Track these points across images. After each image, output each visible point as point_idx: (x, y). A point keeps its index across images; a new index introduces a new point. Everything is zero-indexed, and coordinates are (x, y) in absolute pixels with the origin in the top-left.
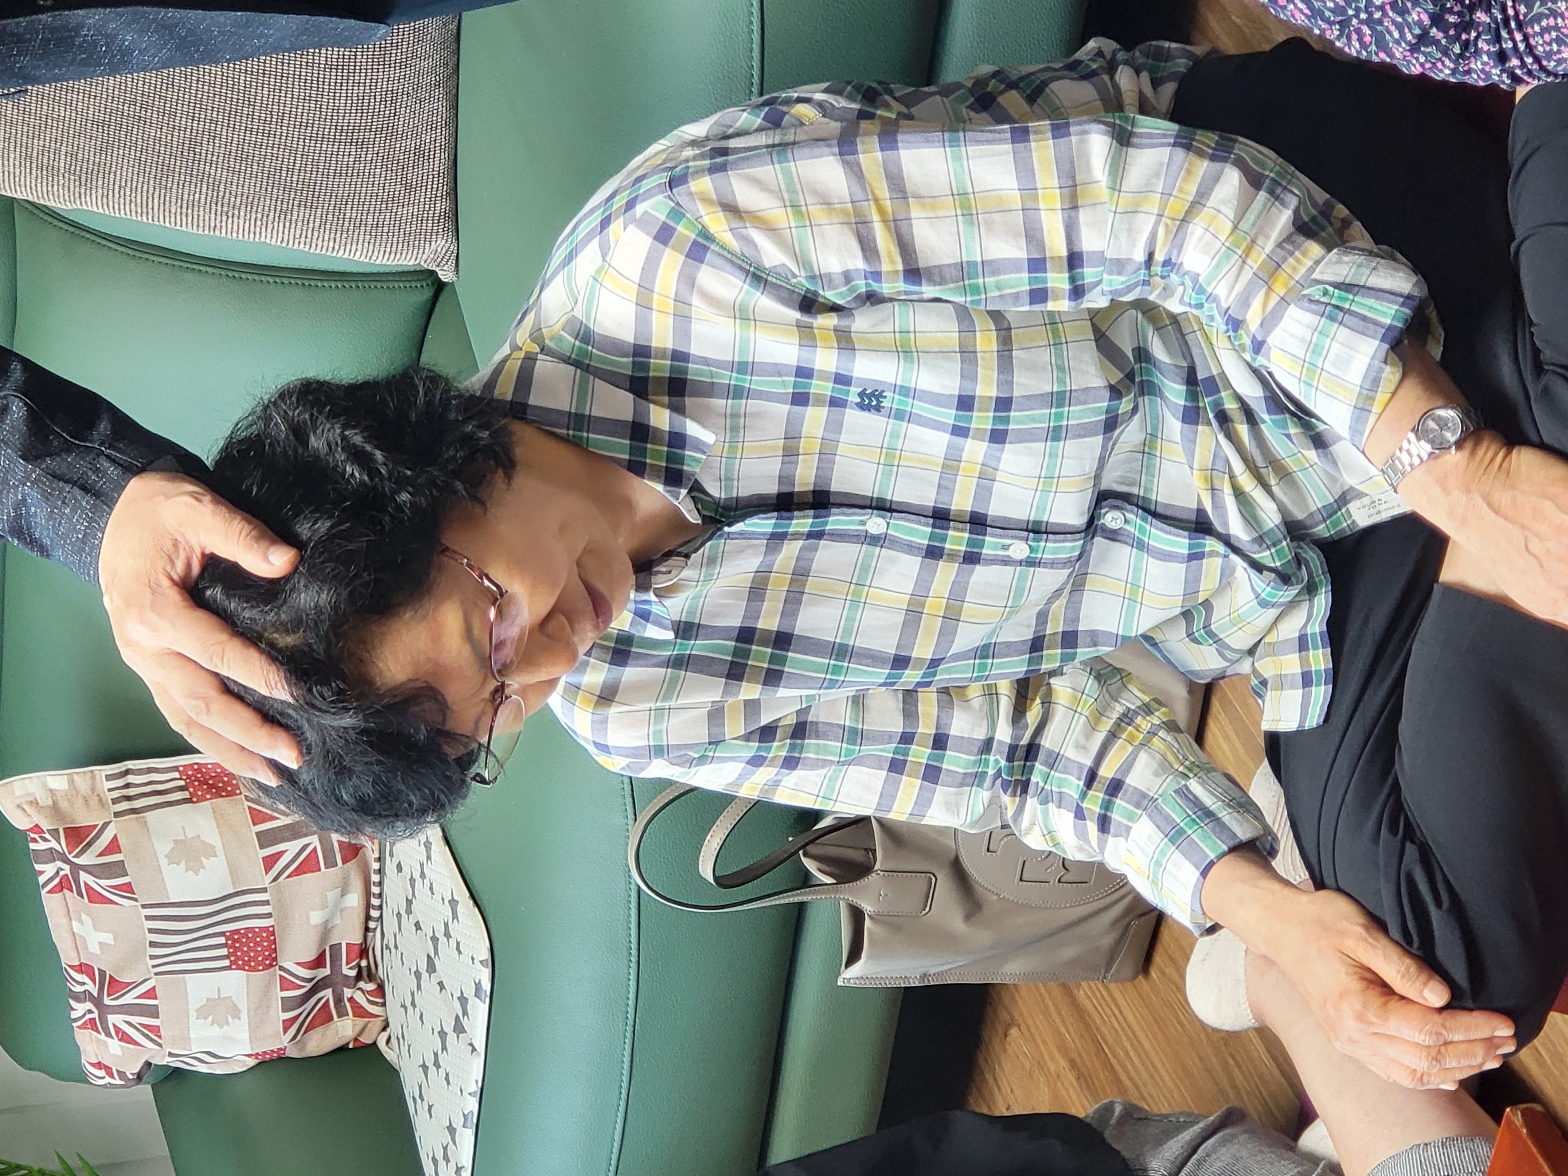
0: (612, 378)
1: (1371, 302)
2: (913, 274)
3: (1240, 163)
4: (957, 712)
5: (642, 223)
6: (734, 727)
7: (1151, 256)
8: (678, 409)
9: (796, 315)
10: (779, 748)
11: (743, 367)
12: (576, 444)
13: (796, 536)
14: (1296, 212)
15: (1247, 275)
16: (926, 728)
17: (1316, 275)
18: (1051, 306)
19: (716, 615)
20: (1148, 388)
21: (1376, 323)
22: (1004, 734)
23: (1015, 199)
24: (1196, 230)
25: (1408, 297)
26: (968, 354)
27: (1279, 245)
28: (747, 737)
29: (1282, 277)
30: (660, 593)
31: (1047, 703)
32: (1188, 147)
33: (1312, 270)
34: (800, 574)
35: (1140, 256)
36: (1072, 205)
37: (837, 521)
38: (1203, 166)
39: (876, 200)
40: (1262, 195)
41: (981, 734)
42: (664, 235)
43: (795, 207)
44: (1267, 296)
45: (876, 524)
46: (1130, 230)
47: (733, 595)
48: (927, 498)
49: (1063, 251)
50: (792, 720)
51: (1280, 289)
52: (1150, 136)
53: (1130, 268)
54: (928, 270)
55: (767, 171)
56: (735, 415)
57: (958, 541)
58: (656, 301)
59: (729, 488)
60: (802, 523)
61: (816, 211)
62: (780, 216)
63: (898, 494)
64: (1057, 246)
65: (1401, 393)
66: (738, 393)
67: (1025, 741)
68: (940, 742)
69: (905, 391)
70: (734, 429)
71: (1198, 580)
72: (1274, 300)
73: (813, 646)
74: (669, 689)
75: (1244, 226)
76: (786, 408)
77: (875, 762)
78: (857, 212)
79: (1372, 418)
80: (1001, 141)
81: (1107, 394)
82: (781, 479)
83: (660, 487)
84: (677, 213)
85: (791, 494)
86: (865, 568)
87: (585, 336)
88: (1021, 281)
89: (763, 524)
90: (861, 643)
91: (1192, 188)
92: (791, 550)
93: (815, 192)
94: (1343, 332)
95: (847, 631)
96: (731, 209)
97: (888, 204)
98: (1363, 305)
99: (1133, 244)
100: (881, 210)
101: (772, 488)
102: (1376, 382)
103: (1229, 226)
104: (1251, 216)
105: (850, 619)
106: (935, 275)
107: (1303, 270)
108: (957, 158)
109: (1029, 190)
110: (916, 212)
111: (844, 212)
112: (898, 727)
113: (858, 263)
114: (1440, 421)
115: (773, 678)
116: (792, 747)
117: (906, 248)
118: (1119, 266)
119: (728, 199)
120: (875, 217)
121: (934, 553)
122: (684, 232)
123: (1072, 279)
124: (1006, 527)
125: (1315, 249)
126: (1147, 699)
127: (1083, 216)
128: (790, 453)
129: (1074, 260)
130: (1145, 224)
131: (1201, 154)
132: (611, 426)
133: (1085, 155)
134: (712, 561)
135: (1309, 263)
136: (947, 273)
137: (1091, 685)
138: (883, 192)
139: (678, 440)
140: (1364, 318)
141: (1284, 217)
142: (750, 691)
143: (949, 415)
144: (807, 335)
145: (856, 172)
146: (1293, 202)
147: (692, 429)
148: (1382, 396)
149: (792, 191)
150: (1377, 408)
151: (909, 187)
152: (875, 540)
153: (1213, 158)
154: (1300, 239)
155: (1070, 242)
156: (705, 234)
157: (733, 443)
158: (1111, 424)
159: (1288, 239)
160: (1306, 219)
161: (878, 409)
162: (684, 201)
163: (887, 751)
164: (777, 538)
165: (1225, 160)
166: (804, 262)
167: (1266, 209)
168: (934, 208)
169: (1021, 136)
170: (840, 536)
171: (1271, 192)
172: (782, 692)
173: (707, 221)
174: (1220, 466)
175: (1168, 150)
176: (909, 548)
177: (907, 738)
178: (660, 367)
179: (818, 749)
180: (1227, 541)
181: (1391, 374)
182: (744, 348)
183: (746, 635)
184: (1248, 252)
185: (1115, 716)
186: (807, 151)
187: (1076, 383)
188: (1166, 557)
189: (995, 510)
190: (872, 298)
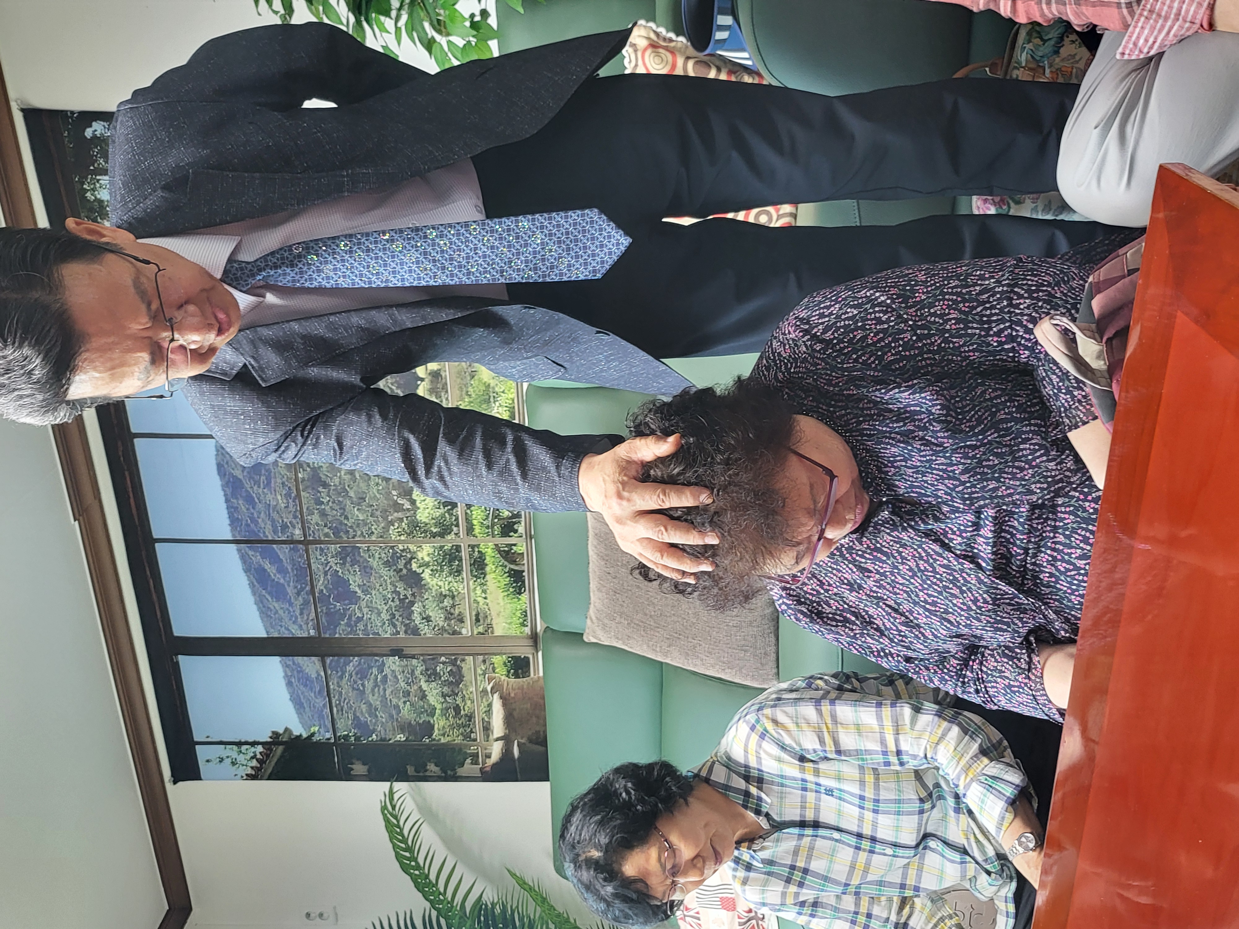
0: (738, 774)
1: (1002, 786)
2: (839, 752)
3: (960, 725)
4: (875, 906)
5: (747, 722)
6: (790, 900)
7: (926, 755)
8: (760, 789)
9: (797, 762)
10: (807, 910)
11: (782, 777)
12: (726, 796)
13: (808, 836)
14: (981, 745)
15: (959, 769)
16: (863, 909)
17: (984, 772)
18: (892, 768)
19: (781, 859)
20: (941, 797)
21: (1004, 795)
22: (893, 918)
23: (877, 728)
24: (941, 747)
25: (1017, 786)
26: (862, 783)
27: (971, 758)
28: (795, 904)
29: (972, 770)
30: (754, 851)
31: (912, 907)
32: (940, 716)
33: (983, 769)
34: (811, 849)
35: (922, 755)
36: (897, 733)
37: (821, 832)
38: (945, 724)
39: (826, 723)
40: (967, 737)
41: (885, 915)
42: (753, 728)
43: (797, 723)
44: (966, 778)
45: (836, 835)
46: (918, 745)
47: (787, 852)
48: (855, 829)
49: (894, 750)
50: (812, 901)
51: (971, 775)
52: (927, 710)
53: (919, 758)
54: (845, 751)
55: (790, 709)
56: (782, 793)
57: (866, 845)
58: (750, 751)
59: (781, 817)
60: (809, 831)
61: (804, 725)
62: (791, 726)
63: (843, 826)
64: (892, 747)
65: (1013, 824)
66: (782, 785)
67: (903, 920)
68: (869, 916)
69: (840, 790)
70: (781, 798)
71: (966, 872)
72: (968, 779)
73: (816, 875)
74: (765, 884)
75: (959, 749)
76: (800, 792)
77: (846, 920)
78: (819, 728)
79: (1002, 832)
80: (872, 707)
81: (918, 802)
82: (801, 816)
83: (753, 815)
84: (758, 721)
85: (804, 821)
86: (834, 850)
87: (729, 758)
88: (880, 758)
89: (795, 831)
90: (833, 876)
91: (940, 732)
92: (806, 841)
93: (805, 719)
94: (992, 796)
95: (828, 871)
96: (775, 722)
97: (830, 726)
98: (1000, 786)
99: (919, 749)
100: (827, 728)
101: (798, 819)
102: (1003, 818)
103: (953, 748)
104: (962, 745)
105: (830, 867)
106: (848, 753)
107: (980, 768)
108: (856, 711)
109: (881, 726)
110: (840, 729)
111: (814, 727)
112: (852, 908)
113: (818, 746)
114: (1026, 837)
115: (801, 885)
116: (812, 910)
117: (836, 743)
118: (915, 757)
119: (774, 718)
120: (825, 730)
121: (858, 848)
122: (759, 728)
123: (899, 759)
124: (883, 842)
125: (986, 761)
126: (951, 912)
127: (901, 737)
128: (803, 807)
129: (899, 753)
130: (924, 742)
131: (945, 719)
132: (737, 791)
133: (902, 715)
134: (778, 841)
135: (983, 766)
136: (852, 753)
137: (929, 904)
138: (829, 720)
139: (760, 799)
140: (1000, 792)
141: (975, 747)
142: (793, 889)
143: (857, 801)
144: (803, 770)
145: (820, 712)
146: (979, 741)
147: (763, 796)
148: (1006, 824)
149: (797, 718)
150: (1004, 828)
151: (839, 720)
152: (837, 841)
153: (949, 722)
154: (980, 756)
155: (897, 746)
156: (765, 730)
157: (781, 802)
158: (921, 812)
159: (976, 756)
160: (985, 747)
161: (832, 795)
162: (760, 716)
163: (850, 917)
164: (801, 836)
165: (953, 722)
166: (799, 745)
167: (968, 743)
168: (847, 728)
169: (879, 705)
170: (824, 837)
171: (971, 737)
172: (804, 891)
173: (766, 725)
174: (970, 830)
175: (932, 716)
176: (849, 845)
177: (856, 913)
178: (755, 773)
179: (823, 913)
180: (973, 858)
181: (1009, 816)
182: (781, 771)
183: (793, 867)
184: (960, 759)
185: (938, 917)
186: (804, 704)
187: (906, 796)
188: (953, 862)
189: (880, 835)
190: (826, 759)
